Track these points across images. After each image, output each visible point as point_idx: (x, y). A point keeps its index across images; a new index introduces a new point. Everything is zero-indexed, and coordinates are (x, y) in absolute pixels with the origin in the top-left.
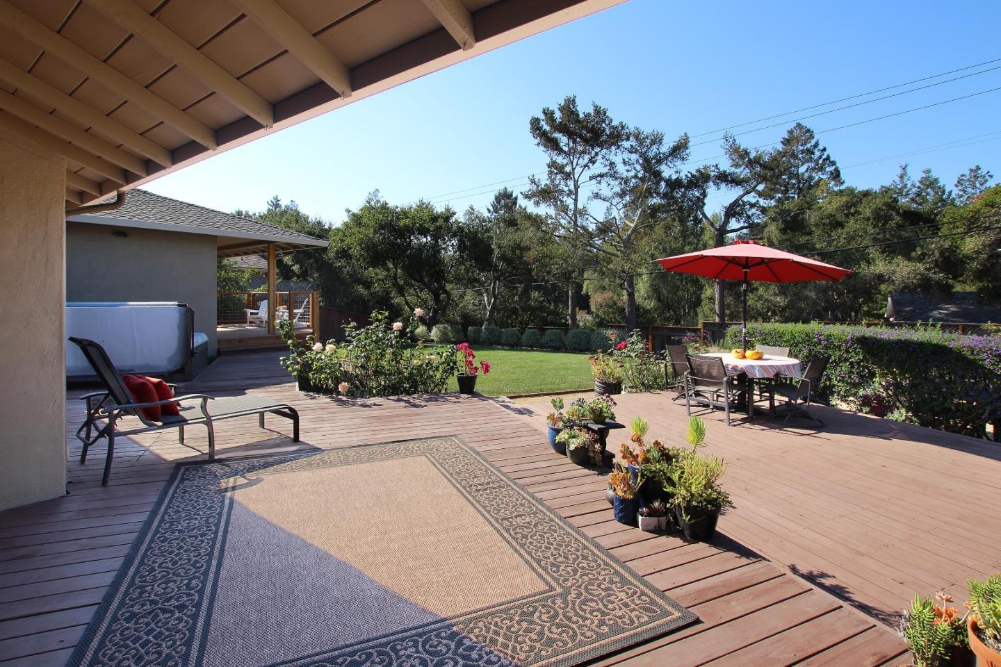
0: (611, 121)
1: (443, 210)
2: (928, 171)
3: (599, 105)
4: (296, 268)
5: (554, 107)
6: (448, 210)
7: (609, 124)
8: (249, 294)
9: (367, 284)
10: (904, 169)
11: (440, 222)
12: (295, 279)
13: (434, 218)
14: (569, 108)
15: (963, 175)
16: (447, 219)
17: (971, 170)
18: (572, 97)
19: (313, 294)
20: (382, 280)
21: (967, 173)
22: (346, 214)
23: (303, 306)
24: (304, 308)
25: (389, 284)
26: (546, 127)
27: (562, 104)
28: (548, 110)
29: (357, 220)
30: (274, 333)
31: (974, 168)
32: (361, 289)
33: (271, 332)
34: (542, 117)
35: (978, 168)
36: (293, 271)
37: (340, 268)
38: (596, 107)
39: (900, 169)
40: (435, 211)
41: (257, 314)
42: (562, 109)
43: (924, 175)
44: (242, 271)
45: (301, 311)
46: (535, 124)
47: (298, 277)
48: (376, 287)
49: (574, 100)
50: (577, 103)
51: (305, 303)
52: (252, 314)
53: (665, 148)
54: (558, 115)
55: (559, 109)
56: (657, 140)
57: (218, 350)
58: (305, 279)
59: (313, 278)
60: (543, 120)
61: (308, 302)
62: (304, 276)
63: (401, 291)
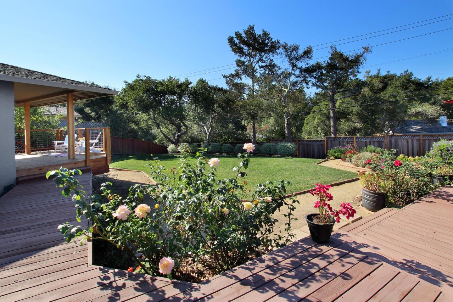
0: (272, 39)
1: (185, 81)
2: (389, 72)
3: (266, 31)
4: (93, 114)
5: (241, 31)
6: (187, 81)
7: (271, 40)
8: (58, 131)
9: (137, 123)
10: (379, 71)
11: (184, 87)
12: (93, 121)
13: (180, 86)
14: (250, 32)
15: (402, 74)
16: (187, 86)
17: (405, 72)
18: (252, 25)
19: (105, 129)
20: (146, 121)
21: (403, 73)
22: (124, 84)
23: (98, 138)
24: (99, 139)
25: (150, 122)
26: (237, 41)
27: (246, 30)
28: (238, 33)
29: (131, 87)
30: (74, 158)
31: (406, 71)
32: (133, 126)
33: (71, 158)
34: (234, 36)
35: (407, 71)
36: (91, 116)
37: (121, 114)
38: (264, 31)
39: (377, 71)
40: (180, 82)
41: (63, 143)
42: (246, 33)
43: (387, 73)
44: (53, 116)
45: (96, 141)
46: (231, 40)
47: (95, 119)
48: (143, 124)
49: (253, 27)
50: (255, 29)
51: (99, 136)
52: (58, 144)
53: (301, 52)
54: (244, 35)
55: (244, 32)
56: (296, 48)
57: (17, 178)
58: (99, 121)
59: (104, 120)
60: (235, 38)
61: (102, 135)
62: (98, 119)
63: (158, 126)
